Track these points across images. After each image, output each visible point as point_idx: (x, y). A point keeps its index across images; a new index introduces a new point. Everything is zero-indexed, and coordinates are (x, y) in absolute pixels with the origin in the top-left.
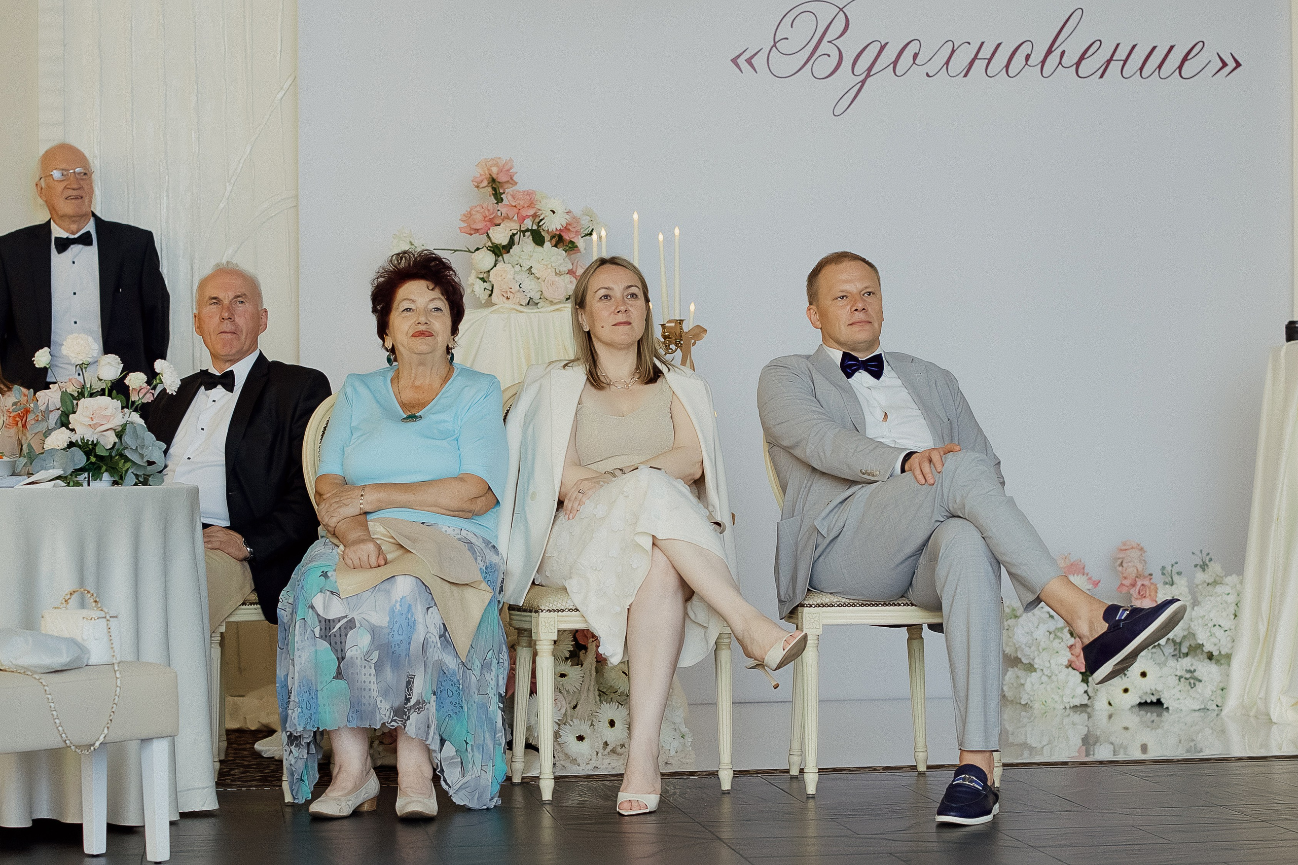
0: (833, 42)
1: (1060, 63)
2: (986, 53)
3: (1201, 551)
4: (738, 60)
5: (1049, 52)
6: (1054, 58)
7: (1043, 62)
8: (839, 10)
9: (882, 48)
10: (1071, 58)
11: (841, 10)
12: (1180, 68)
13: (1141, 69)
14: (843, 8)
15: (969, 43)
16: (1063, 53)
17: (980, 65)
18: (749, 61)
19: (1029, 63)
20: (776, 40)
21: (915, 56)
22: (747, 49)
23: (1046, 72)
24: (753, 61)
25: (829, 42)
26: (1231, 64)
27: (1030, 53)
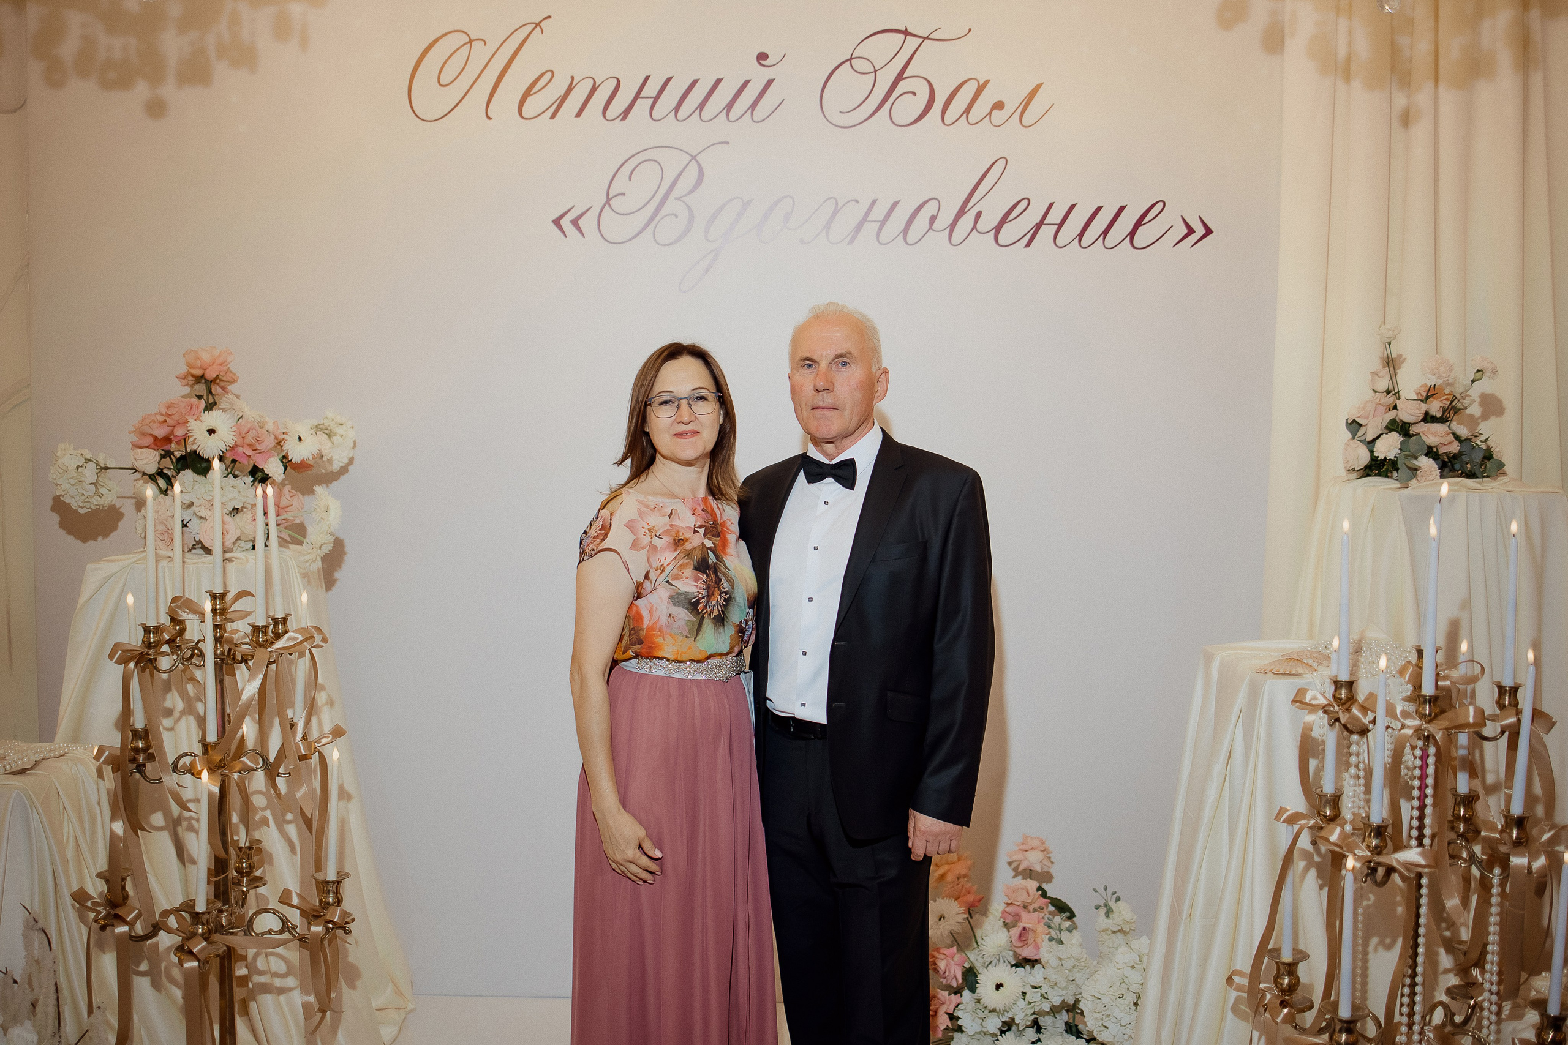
0: (682, 199)
1: (975, 227)
2: (878, 213)
3: (1106, 889)
4: (562, 222)
5: (961, 213)
6: (968, 220)
7: (953, 226)
8: (690, 158)
9: (746, 206)
10: (989, 221)
11: (694, 158)
12: (1132, 234)
13: (1081, 235)
14: (697, 155)
15: (857, 202)
16: (979, 214)
17: (870, 228)
18: (575, 222)
19: (934, 227)
20: (610, 197)
21: (787, 218)
22: (572, 208)
23: (955, 240)
24: (580, 222)
25: (677, 199)
26: (1200, 231)
27: (935, 215)
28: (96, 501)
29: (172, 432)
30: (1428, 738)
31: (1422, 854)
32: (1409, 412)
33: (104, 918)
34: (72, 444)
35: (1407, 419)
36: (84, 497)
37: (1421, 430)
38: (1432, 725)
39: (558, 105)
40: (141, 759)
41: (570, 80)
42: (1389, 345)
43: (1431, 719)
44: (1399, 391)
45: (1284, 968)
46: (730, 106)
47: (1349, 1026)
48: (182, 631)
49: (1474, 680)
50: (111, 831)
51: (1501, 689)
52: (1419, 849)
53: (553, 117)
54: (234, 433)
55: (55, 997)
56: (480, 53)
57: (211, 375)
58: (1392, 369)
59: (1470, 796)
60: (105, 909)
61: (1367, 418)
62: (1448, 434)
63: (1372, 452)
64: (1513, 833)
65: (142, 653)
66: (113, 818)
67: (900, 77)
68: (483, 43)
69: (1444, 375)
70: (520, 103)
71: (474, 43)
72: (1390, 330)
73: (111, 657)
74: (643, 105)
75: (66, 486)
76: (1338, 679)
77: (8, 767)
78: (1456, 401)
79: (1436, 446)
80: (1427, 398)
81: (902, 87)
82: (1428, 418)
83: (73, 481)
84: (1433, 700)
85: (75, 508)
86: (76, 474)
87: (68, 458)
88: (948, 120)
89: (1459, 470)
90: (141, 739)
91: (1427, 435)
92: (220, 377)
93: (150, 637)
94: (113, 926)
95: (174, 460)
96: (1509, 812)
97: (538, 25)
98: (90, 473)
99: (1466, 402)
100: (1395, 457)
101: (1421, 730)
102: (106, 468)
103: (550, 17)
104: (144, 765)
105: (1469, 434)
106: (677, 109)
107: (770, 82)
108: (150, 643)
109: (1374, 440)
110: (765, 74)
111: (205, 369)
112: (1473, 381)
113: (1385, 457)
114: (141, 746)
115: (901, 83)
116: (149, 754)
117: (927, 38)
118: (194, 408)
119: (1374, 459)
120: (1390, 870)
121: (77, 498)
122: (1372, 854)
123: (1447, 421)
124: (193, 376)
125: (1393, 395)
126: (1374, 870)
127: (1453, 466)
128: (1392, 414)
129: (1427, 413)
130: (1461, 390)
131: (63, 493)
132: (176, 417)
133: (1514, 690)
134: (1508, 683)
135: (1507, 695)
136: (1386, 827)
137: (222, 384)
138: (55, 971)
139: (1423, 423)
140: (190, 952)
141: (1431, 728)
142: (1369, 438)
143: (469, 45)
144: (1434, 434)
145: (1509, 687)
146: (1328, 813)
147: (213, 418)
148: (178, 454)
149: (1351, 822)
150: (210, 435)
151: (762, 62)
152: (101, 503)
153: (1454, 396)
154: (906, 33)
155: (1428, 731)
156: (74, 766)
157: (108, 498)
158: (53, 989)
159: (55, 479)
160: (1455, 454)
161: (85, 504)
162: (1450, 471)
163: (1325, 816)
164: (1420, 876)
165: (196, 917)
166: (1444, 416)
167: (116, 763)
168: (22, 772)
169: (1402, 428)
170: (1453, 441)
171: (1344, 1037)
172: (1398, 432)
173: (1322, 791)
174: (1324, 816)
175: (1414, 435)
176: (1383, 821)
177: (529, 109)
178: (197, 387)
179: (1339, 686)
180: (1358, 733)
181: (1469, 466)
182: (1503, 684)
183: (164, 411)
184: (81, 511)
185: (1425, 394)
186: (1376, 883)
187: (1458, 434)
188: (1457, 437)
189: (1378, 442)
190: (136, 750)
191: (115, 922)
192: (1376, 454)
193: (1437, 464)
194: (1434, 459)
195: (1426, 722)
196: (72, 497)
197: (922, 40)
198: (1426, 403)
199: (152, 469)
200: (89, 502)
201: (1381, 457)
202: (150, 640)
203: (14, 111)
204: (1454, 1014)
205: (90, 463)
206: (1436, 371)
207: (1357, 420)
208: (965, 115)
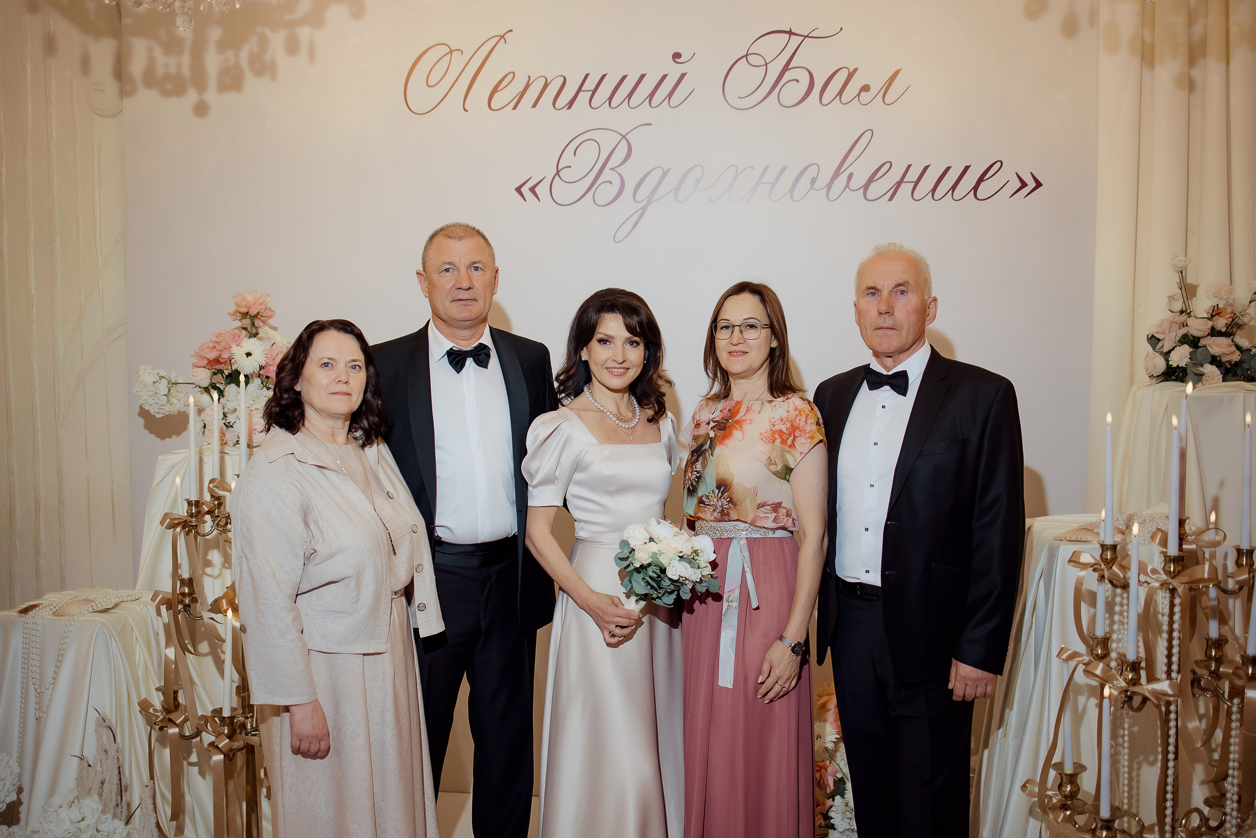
0: (615, 169)
1: (847, 186)
2: (770, 176)
4: (522, 189)
5: (837, 174)
6: (842, 179)
7: (830, 185)
8: (621, 137)
9: (665, 174)
10: (859, 180)
11: (624, 137)
12: (976, 188)
14: (627, 134)
15: (753, 168)
16: (850, 176)
17: (764, 189)
18: (532, 190)
19: (815, 186)
20: (559, 169)
21: (698, 181)
22: (530, 178)
23: (831, 197)
24: (536, 189)
25: (611, 169)
26: (1032, 184)
27: (815, 177)
28: (168, 409)
29: (220, 356)
30: (1173, 591)
31: (1171, 686)
32: (1197, 327)
33: (161, 721)
34: (151, 366)
35: (1197, 334)
36: (159, 405)
37: (1208, 343)
38: (1175, 580)
39: (519, 99)
40: (187, 601)
41: (528, 79)
42: (1182, 273)
43: (1174, 575)
44: (1191, 312)
45: (1066, 778)
46: (652, 95)
47: (1108, 825)
48: (220, 505)
49: (1216, 544)
50: (166, 655)
51: (1239, 551)
52: (1168, 682)
53: (514, 108)
54: (266, 356)
55: (118, 777)
56: (458, 61)
57: (253, 312)
58: (1184, 293)
59: (1220, 640)
60: (162, 714)
61: (1164, 333)
62: (1230, 346)
63: (1167, 361)
64: (1249, 670)
65: (186, 521)
66: (167, 645)
67: (786, 68)
68: (461, 53)
69: (1224, 297)
70: (489, 99)
71: (453, 53)
72: (1181, 261)
73: (162, 523)
74: (584, 97)
75: (145, 397)
76: (1105, 543)
77: (95, 607)
78: (1237, 319)
79: (1220, 356)
80: (1212, 316)
81: (788, 76)
82: (1214, 332)
83: (150, 393)
84: (1176, 560)
85: (152, 414)
86: (153, 388)
87: (147, 376)
88: (825, 101)
89: (1242, 375)
90: (187, 586)
91: (1213, 347)
92: (260, 313)
93: (192, 509)
94: (167, 727)
95: (225, 376)
96: (1245, 653)
97: (502, 37)
98: (163, 387)
99: (1246, 320)
100: (1186, 365)
101: (1167, 584)
102: (176, 384)
103: (511, 31)
104: (189, 606)
105: (1250, 346)
106: (610, 99)
107: (683, 76)
108: (192, 513)
109: (1169, 352)
110: (680, 69)
111: (249, 308)
112: (1250, 302)
113: (1178, 366)
114: (187, 591)
115: (787, 73)
116: (193, 597)
117: (807, 36)
118: (236, 337)
119: (1169, 367)
120: (1145, 699)
121: (154, 406)
122: (1128, 685)
123: (1231, 335)
124: (240, 313)
125: (1186, 314)
126: (1130, 698)
127: (1235, 371)
128: (1184, 331)
129: (1213, 328)
130: (1240, 310)
131: (144, 402)
132: (223, 344)
133: (1250, 553)
134: (1245, 546)
135: (1245, 556)
136: (1140, 663)
137: (263, 319)
138: (118, 758)
139: (1209, 337)
140: (217, 747)
141: (1175, 583)
142: (1165, 350)
143: (450, 54)
144: (1219, 346)
145: (1246, 550)
146: (1100, 652)
147: (250, 344)
148: (226, 372)
149: (1116, 660)
150: (247, 357)
151: (675, 60)
152: (172, 410)
153: (1235, 314)
154: (790, 33)
155: (1173, 585)
156: (145, 607)
157: (176, 406)
158: (116, 772)
159: (138, 392)
160: (1236, 362)
161: (160, 411)
162: (1234, 376)
163: (1097, 655)
164: (1168, 704)
165: (223, 719)
166: (1228, 331)
167: (169, 604)
168: (106, 611)
169: (1193, 342)
170: (1235, 351)
171: (1104, 834)
172: (1188, 345)
173: (1094, 634)
174: (1095, 654)
175: (1201, 347)
176: (1137, 658)
177: (496, 103)
178: (244, 321)
179: (1105, 548)
180: (1121, 587)
181: (1249, 372)
182: (1241, 547)
183: (214, 339)
184: (158, 416)
185: (1211, 312)
186: (1132, 708)
187: (1240, 345)
188: (1238, 347)
189: (1172, 354)
190: (183, 594)
191: (169, 724)
192: (1170, 363)
193: (1219, 370)
194: (1218, 367)
195: (1171, 578)
196: (151, 405)
197: (804, 38)
198: (1212, 321)
199: (206, 384)
200: (162, 409)
201: (1175, 365)
202: (192, 511)
203: (114, 116)
204: (1208, 819)
205: (164, 380)
206: (1217, 294)
207: (1155, 335)
208: (838, 96)
